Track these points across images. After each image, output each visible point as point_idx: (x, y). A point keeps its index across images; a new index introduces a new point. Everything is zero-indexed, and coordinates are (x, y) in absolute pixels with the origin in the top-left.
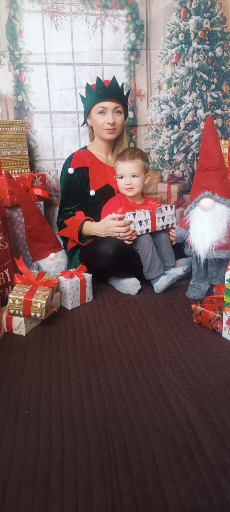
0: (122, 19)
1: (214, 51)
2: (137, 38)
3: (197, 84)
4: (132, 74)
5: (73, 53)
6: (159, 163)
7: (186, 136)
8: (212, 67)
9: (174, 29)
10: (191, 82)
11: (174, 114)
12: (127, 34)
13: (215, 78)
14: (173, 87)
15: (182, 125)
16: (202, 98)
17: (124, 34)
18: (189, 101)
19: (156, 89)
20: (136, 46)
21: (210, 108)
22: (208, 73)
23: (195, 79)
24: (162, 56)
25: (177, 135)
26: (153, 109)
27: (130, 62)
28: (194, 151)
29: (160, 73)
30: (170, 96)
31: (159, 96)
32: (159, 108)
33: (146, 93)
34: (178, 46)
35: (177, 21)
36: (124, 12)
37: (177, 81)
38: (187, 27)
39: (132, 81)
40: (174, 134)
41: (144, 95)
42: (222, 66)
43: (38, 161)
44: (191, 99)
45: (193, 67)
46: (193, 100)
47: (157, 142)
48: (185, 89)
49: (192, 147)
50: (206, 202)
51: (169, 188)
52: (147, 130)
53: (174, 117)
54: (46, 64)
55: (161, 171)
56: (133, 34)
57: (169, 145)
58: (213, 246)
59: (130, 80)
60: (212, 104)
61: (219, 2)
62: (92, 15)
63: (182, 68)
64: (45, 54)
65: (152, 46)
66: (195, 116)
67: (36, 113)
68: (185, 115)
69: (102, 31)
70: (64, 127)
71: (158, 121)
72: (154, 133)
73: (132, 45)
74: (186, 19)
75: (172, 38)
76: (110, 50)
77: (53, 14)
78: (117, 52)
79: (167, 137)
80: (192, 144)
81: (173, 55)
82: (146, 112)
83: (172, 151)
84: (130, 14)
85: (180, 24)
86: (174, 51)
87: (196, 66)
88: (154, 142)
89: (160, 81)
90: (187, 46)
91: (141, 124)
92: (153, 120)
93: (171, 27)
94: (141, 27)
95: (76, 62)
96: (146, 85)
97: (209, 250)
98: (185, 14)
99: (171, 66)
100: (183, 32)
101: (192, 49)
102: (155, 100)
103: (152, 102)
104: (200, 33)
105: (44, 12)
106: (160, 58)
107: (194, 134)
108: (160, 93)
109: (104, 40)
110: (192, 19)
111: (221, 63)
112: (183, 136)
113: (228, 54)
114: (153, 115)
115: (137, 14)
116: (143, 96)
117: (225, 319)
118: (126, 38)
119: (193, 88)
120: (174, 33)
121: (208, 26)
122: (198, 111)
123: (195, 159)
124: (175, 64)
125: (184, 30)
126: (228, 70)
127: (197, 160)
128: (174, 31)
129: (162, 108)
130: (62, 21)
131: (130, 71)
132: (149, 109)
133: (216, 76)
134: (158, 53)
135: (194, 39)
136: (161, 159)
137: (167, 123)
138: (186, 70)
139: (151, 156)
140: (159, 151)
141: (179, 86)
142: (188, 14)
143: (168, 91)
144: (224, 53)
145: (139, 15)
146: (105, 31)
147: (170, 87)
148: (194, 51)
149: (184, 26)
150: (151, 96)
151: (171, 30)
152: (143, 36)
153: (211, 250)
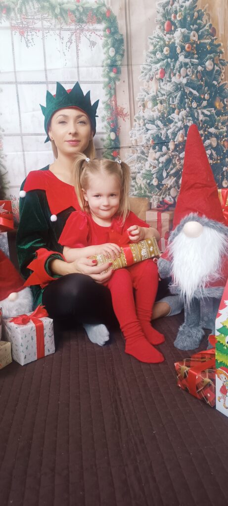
0: (98, 33)
1: (204, 64)
2: (117, 52)
3: (187, 100)
4: (112, 91)
5: (46, 70)
6: (146, 188)
7: (176, 158)
8: (202, 81)
9: (158, 42)
10: (179, 98)
11: (161, 134)
12: (106, 49)
13: (206, 93)
14: (159, 105)
15: (171, 146)
16: (192, 116)
17: (102, 48)
18: (179, 119)
19: (140, 107)
20: (116, 61)
21: (202, 126)
22: (198, 89)
23: (184, 94)
24: (145, 71)
25: (166, 157)
26: (137, 128)
27: (110, 78)
29: (144, 90)
30: (156, 114)
31: (144, 114)
32: (144, 127)
33: (129, 111)
34: (163, 60)
35: (161, 34)
36: (102, 26)
37: (164, 98)
38: (173, 40)
39: (113, 99)
40: (162, 156)
41: (126, 114)
42: (214, 80)
43: (8, 188)
44: (180, 117)
45: (181, 83)
46: (183, 118)
47: (143, 165)
48: (173, 107)
51: (159, 216)
52: (131, 151)
53: (162, 137)
54: (16, 83)
55: (149, 197)
56: (112, 49)
57: (157, 168)
58: (203, 282)
59: (111, 97)
60: (205, 122)
61: (207, 12)
62: (66, 30)
63: (169, 84)
64: (15, 72)
65: (134, 62)
67: (5, 135)
68: (175, 134)
69: (77, 46)
70: (37, 151)
71: (144, 142)
72: (139, 155)
73: (112, 60)
74: (170, 31)
75: (156, 52)
76: (87, 67)
77: (23, 30)
78: (94, 68)
79: (155, 159)
81: (158, 70)
82: (130, 132)
83: (162, 175)
84: (108, 28)
85: (164, 36)
86: (158, 65)
87: (184, 81)
88: (140, 165)
89: (144, 99)
90: (173, 60)
91: (125, 145)
92: (138, 140)
93: (154, 41)
94: (121, 41)
95: (49, 80)
96: (128, 103)
98: (170, 26)
99: (156, 82)
100: (168, 46)
101: (179, 63)
102: (139, 118)
103: (135, 121)
104: (187, 46)
105: (13, 28)
106: (143, 74)
108: (145, 111)
109: (79, 56)
110: (177, 31)
111: (213, 77)
112: (173, 158)
113: (219, 67)
114: (138, 135)
115: (116, 28)
117: (219, 384)
118: (105, 54)
119: (182, 105)
120: (157, 46)
121: (196, 39)
124: (161, 79)
126: (220, 85)
128: (158, 44)
129: (148, 128)
130: (34, 37)
131: (111, 88)
132: (132, 129)
133: (208, 91)
134: (141, 68)
135: (181, 52)
136: (149, 184)
137: (154, 144)
138: (173, 86)
139: (137, 180)
140: (146, 174)
141: (166, 103)
142: (173, 27)
143: (153, 109)
144: (215, 66)
145: (118, 29)
146: (81, 46)
147: (155, 104)
148: (182, 65)
149: (169, 39)
150: (135, 115)
151: (154, 43)
152: (124, 52)
153: (200, 286)
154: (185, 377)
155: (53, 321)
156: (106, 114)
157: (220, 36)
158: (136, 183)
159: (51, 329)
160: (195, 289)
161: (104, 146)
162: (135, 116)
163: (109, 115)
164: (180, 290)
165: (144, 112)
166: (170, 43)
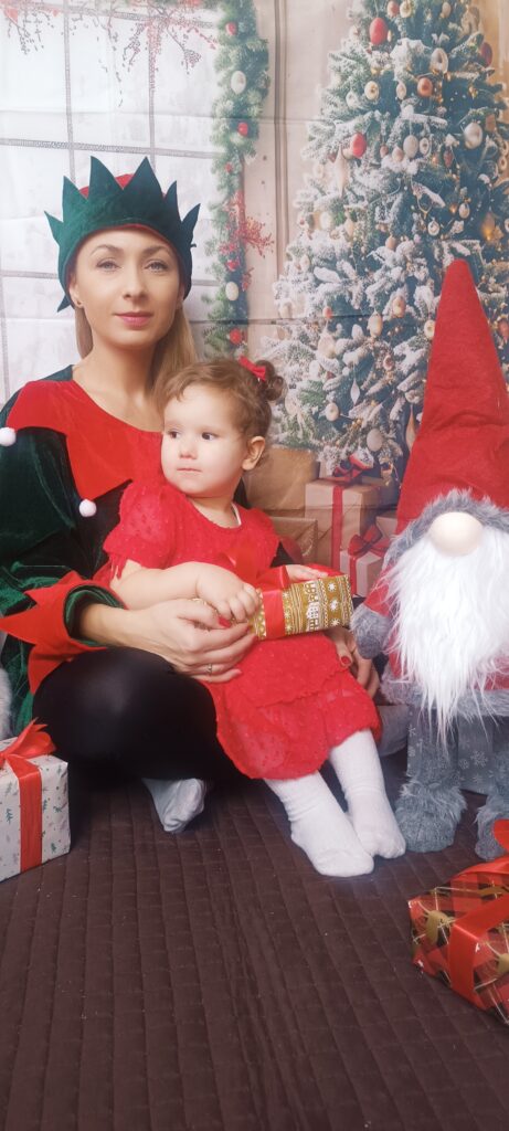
0: (208, 32)
1: (461, 132)
2: (250, 84)
3: (415, 216)
4: (235, 180)
5: (69, 114)
6: (309, 425)
7: (384, 354)
8: (454, 172)
9: (353, 67)
10: (398, 210)
11: (351, 294)
12: (223, 74)
13: (462, 202)
14: (349, 222)
15: (374, 325)
16: (428, 255)
17: (213, 70)
18: (394, 260)
19: (302, 223)
20: (247, 105)
22: (444, 189)
23: (409, 201)
24: (318, 137)
25: (360, 351)
26: (292, 276)
27: (230, 147)
28: (407, 396)
29: (313, 183)
30: (340, 245)
31: (310, 243)
32: (310, 276)
33: (274, 234)
34: (363, 112)
35: (360, 49)
36: (216, 16)
37: (361, 205)
38: (388, 66)
39: (235, 199)
40: (351, 348)
41: (267, 239)
42: (482, 172)
44: (398, 255)
45: (404, 171)
46: (405, 259)
47: (303, 368)
48: (383, 229)
49: (402, 386)
50: (453, 523)
51: (337, 497)
52: (275, 333)
53: (353, 302)
55: (316, 449)
56: (238, 75)
57: (338, 378)
58: (479, 674)
59: (230, 194)
61: (473, 5)
62: (124, 16)
63: (374, 172)
65: (292, 109)
66: (411, 301)
68: (383, 297)
69: (152, 60)
70: (39, 317)
71: (308, 311)
72: (296, 343)
73: (237, 103)
74: (383, 44)
75: (347, 91)
76: (173, 114)
77: (15, 7)
78: (192, 120)
79: (333, 356)
80: (402, 378)
81: (348, 136)
82: (275, 285)
83: (347, 395)
84: (232, 22)
85: (368, 56)
86: (350, 125)
87: (412, 168)
88: (296, 367)
89: (312, 204)
90: (387, 114)
91: (260, 317)
92: (294, 306)
93: (343, 64)
94: (261, 57)
95: (77, 139)
96: (273, 212)
97: (468, 687)
98: (382, 31)
99: (343, 166)
100: (376, 78)
101: (402, 124)
102: (298, 252)
103: (291, 260)
104: (421, 83)
106: (314, 143)
107: (407, 352)
108: (313, 235)
109: (156, 85)
110: (400, 44)
111: (481, 165)
112: (377, 356)
113: (496, 142)
114: (293, 295)
115: (251, 22)
116: (265, 242)
118: (220, 84)
119: (403, 226)
120: (350, 78)
121: (443, 67)
122: (418, 288)
123: (411, 419)
124: (355, 160)
125: (378, 73)
126: (498, 184)
127: (416, 422)
128: (351, 73)
129: (319, 277)
130: (41, 27)
131: (231, 172)
132: (281, 277)
133: (467, 197)
134: (309, 129)
135: (406, 98)
136: (315, 416)
137: (332, 317)
138: (385, 178)
139: (288, 405)
140: (310, 392)
141: (366, 218)
142: (389, 33)
143: (334, 232)
144: (487, 138)
145: (255, 26)
146: (160, 60)
147: (339, 220)
148: (407, 130)
149: (379, 62)
150: (288, 242)
151: (343, 70)
152: (267, 82)
153: (472, 687)
154: (441, 942)
155: (69, 768)
156: (217, 237)
157: (501, 65)
158: (284, 411)
159: (62, 788)
160: (460, 692)
161: (209, 316)
162: (289, 246)
163: (225, 239)
164: (420, 696)
165: (311, 238)
166: (382, 72)
